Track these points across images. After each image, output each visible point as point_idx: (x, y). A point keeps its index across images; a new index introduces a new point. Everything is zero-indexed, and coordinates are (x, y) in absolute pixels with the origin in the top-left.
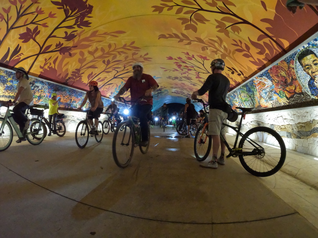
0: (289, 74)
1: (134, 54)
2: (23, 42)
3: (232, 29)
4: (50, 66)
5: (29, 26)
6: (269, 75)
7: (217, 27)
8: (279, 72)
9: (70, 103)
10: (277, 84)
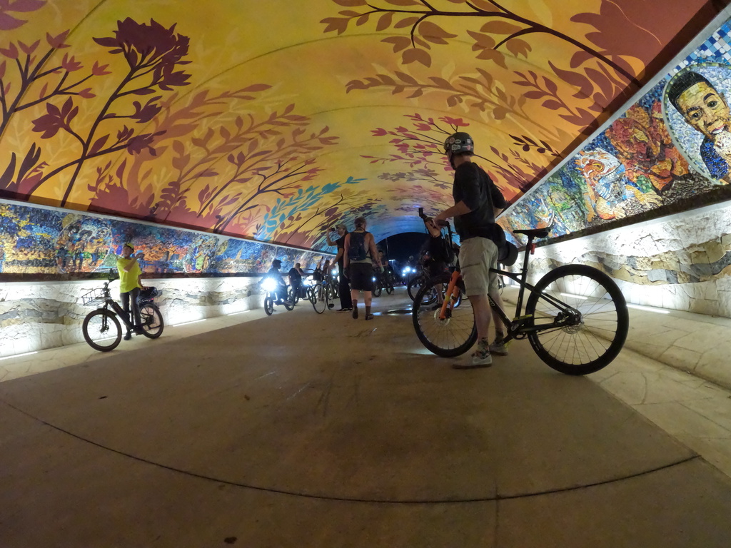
0: (653, 136)
1: (296, 133)
2: (43, 137)
3: (508, 47)
4: (112, 183)
5: (52, 101)
6: (609, 143)
7: (475, 47)
8: (631, 134)
9: (167, 260)
10: (631, 161)
